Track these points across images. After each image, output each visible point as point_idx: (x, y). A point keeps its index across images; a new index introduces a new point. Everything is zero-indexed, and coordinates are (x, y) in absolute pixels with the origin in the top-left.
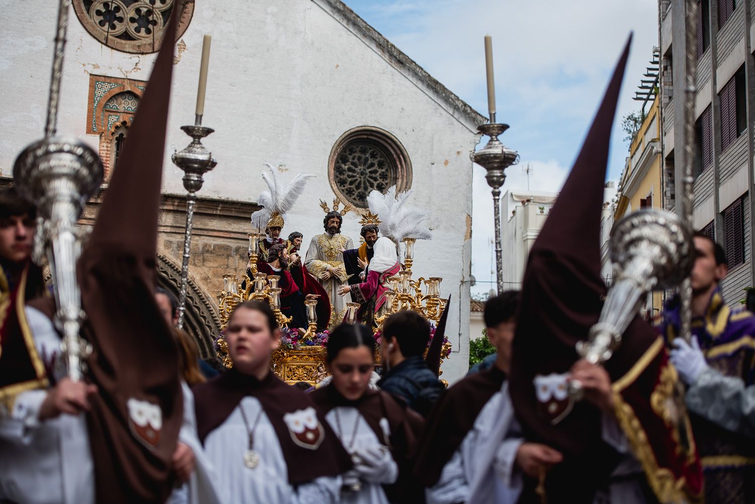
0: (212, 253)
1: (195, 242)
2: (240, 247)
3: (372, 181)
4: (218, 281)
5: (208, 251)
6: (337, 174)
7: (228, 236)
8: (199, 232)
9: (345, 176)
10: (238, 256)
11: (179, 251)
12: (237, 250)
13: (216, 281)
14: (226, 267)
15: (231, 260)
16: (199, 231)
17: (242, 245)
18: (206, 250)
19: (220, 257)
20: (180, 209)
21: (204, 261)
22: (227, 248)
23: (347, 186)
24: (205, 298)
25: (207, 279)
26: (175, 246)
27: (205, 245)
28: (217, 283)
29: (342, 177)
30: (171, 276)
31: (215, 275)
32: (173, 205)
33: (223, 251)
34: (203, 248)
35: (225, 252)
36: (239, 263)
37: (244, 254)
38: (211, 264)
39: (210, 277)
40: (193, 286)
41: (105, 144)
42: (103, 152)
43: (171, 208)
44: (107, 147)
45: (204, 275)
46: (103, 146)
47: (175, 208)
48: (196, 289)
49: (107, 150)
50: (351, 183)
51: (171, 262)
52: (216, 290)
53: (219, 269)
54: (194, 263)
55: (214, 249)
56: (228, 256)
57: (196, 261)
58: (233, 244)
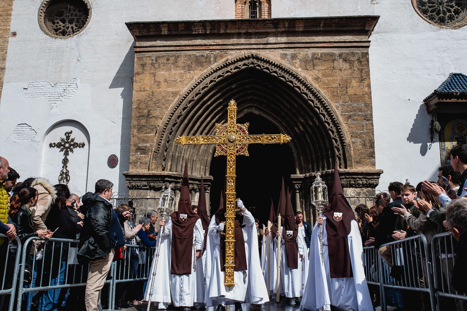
0: (319, 59)
1: (306, 53)
2: (342, 53)
3: (449, 8)
4: (327, 80)
5: (316, 58)
6: (420, 7)
7: (332, 46)
8: (308, 46)
9: (427, 7)
10: (342, 60)
11: (293, 60)
12: (340, 55)
13: (325, 79)
14: (332, 68)
15: (336, 64)
16: (308, 44)
17: (344, 51)
18: (315, 57)
19: (327, 62)
20: (291, 30)
21: (314, 66)
22: (332, 55)
23: (429, 14)
24: (317, 92)
25: (318, 79)
26: (289, 57)
27: (314, 54)
28: (326, 81)
29: (424, 8)
30: (288, 79)
31: (324, 75)
32: (285, 27)
33: (329, 57)
34: (312, 56)
35: (332, 58)
36: (343, 64)
37: (346, 58)
38: (320, 68)
39: (320, 77)
40: (306, 84)
41: (240, 5)
42: (239, 10)
43: (284, 30)
44: (242, 7)
45: (315, 76)
46: (239, 7)
47: (287, 29)
48: (308, 86)
49: (242, 9)
50: (432, 12)
51: (286, 68)
52: (326, 87)
53: (327, 71)
54: (306, 68)
55: (321, 56)
56: (333, 61)
57: (308, 67)
58: (336, 51)
